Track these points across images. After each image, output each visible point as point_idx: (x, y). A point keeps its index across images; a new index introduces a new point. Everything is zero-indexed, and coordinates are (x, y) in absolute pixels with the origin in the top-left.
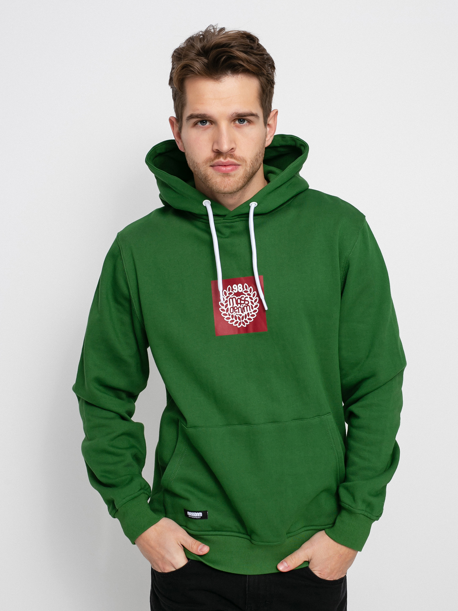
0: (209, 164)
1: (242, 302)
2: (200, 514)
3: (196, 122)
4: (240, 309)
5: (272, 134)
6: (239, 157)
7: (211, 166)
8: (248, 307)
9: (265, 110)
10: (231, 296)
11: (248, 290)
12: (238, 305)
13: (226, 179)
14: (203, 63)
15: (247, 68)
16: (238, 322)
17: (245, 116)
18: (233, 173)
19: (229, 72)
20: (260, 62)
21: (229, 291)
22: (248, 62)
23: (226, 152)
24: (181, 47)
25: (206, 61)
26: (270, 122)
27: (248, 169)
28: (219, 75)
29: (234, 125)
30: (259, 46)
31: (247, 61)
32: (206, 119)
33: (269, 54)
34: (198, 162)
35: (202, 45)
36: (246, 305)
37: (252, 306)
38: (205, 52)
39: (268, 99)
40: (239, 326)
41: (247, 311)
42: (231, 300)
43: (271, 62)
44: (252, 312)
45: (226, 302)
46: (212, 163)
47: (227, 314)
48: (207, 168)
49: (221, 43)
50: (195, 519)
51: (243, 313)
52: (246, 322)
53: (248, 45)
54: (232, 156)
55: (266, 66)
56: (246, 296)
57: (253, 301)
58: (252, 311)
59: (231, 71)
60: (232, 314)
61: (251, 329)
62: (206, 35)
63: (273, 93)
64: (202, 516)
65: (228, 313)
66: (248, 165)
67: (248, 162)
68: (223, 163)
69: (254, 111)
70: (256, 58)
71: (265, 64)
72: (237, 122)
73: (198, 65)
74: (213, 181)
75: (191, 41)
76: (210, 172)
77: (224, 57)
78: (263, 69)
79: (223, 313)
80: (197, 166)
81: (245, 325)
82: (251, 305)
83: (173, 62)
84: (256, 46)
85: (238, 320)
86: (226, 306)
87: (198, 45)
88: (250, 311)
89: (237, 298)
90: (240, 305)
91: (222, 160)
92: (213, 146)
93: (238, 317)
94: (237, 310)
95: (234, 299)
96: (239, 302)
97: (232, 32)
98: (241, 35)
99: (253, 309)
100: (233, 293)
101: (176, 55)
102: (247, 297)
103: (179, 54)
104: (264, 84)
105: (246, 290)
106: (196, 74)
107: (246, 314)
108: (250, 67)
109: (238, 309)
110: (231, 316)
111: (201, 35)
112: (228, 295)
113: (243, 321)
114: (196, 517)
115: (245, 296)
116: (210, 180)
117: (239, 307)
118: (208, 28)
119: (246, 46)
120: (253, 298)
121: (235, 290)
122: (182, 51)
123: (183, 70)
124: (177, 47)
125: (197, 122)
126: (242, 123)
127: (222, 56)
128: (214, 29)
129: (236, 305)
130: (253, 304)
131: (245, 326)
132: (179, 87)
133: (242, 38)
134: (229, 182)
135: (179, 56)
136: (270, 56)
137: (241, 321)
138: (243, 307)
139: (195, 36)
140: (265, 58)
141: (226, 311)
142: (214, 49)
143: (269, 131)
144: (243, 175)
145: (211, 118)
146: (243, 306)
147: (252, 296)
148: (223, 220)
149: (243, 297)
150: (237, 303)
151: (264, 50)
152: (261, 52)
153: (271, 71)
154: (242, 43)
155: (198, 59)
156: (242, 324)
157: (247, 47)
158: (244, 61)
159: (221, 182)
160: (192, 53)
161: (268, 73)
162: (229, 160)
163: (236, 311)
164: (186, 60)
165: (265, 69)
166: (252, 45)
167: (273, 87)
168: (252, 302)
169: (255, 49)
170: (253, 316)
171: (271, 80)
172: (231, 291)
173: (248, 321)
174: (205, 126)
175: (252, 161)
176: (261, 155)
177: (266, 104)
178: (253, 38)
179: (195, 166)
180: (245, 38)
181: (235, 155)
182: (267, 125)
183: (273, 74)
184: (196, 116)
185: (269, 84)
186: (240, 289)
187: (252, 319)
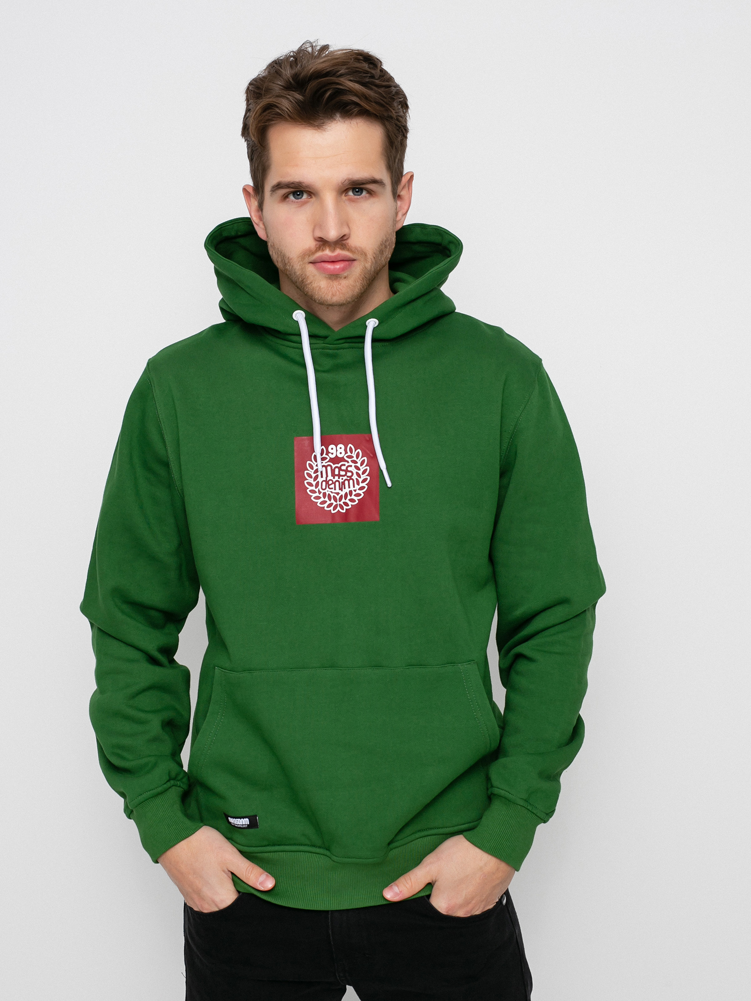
0: (307, 260)
1: (342, 473)
2: (246, 821)
3: (286, 195)
4: (337, 483)
5: (405, 211)
6: (356, 248)
7: (311, 263)
8: (351, 481)
9: (394, 172)
10: (324, 463)
11: (353, 455)
12: (334, 478)
13: (335, 284)
14: (296, 102)
15: (365, 109)
16: (332, 504)
17: (363, 184)
18: (345, 274)
19: (338, 115)
20: (386, 98)
21: (322, 454)
22: (366, 98)
23: (335, 240)
24: (260, 76)
25: (299, 97)
26: (402, 192)
27: (368, 265)
28: (321, 120)
29: (346, 198)
30: (384, 74)
32: (302, 189)
33: (399, 85)
34: (291, 256)
35: (293, 72)
36: (349, 478)
37: (358, 480)
38: (298, 83)
39: (399, 155)
40: (334, 510)
41: (349, 487)
42: (324, 469)
43: (402, 97)
44: (357, 490)
46: (313, 258)
48: (305, 266)
49: (323, 70)
50: (240, 828)
51: (342, 491)
52: (346, 504)
53: (367, 72)
54: (344, 247)
55: (396, 104)
56: (349, 464)
57: (360, 472)
58: (357, 487)
59: (341, 113)
60: (324, 491)
61: (353, 516)
62: (298, 57)
63: (407, 145)
64: (248, 823)
65: (318, 489)
66: (369, 260)
67: (368, 255)
68: (330, 257)
69: (377, 176)
70: (379, 93)
71: (394, 101)
72: (351, 193)
73: (288, 104)
74: (315, 285)
75: (276, 67)
76: (310, 271)
77: (329, 93)
78: (391, 109)
79: (311, 488)
80: (289, 262)
82: (356, 479)
83: (247, 100)
84: (379, 73)
85: (332, 501)
86: (316, 477)
87: (288, 73)
88: (354, 487)
89: (334, 466)
90: (337, 477)
91: (328, 252)
92: (314, 231)
93: (334, 496)
94: (332, 486)
95: (329, 468)
96: (337, 473)
97: (340, 52)
98: (356, 56)
99: (358, 484)
100: (329, 458)
101: (252, 89)
102: (351, 466)
103: (258, 88)
104: (392, 133)
105: (351, 454)
106: (285, 119)
107: (346, 493)
108: (370, 107)
109: (334, 483)
110: (322, 494)
111: (292, 57)
113: (341, 503)
114: (241, 826)
115: (347, 464)
116: (309, 284)
117: (337, 481)
118: (302, 45)
119: (364, 73)
120: (361, 468)
121: (332, 454)
122: (262, 83)
123: (265, 114)
124: (254, 77)
125: (288, 193)
126: (359, 195)
127: (326, 91)
128: (312, 46)
129: (332, 478)
130: (360, 477)
131: (344, 511)
132: (259, 140)
133: (356, 61)
134: (339, 287)
135: (258, 91)
136: (400, 88)
137: (338, 503)
138: (343, 481)
139: (282, 58)
140: (394, 93)
141: (314, 485)
142: (314, 79)
143: (401, 207)
144: (361, 275)
145: (309, 188)
146: (342, 479)
147: (358, 465)
148: (323, 343)
149: (344, 465)
150: (333, 475)
151: (391, 79)
152: (388, 83)
153: (403, 111)
154: (358, 69)
155: (289, 95)
156: (338, 508)
157: (365, 75)
158: (362, 97)
159: (326, 288)
160: (278, 86)
161: (398, 116)
162: (339, 252)
163: (330, 487)
164: (269, 97)
165: (394, 110)
166: (373, 72)
167: (406, 138)
168: (358, 474)
169: (376, 78)
170: (358, 495)
171: (403, 126)
172: (324, 455)
173: (350, 503)
174: (300, 200)
175: (374, 253)
176: (388, 243)
177: (395, 164)
178: (374, 60)
179: (287, 262)
180: (362, 62)
181: (349, 244)
182: (396, 197)
183: (405, 116)
184: (286, 185)
185: (399, 132)
186: (341, 453)
187: (355, 501)
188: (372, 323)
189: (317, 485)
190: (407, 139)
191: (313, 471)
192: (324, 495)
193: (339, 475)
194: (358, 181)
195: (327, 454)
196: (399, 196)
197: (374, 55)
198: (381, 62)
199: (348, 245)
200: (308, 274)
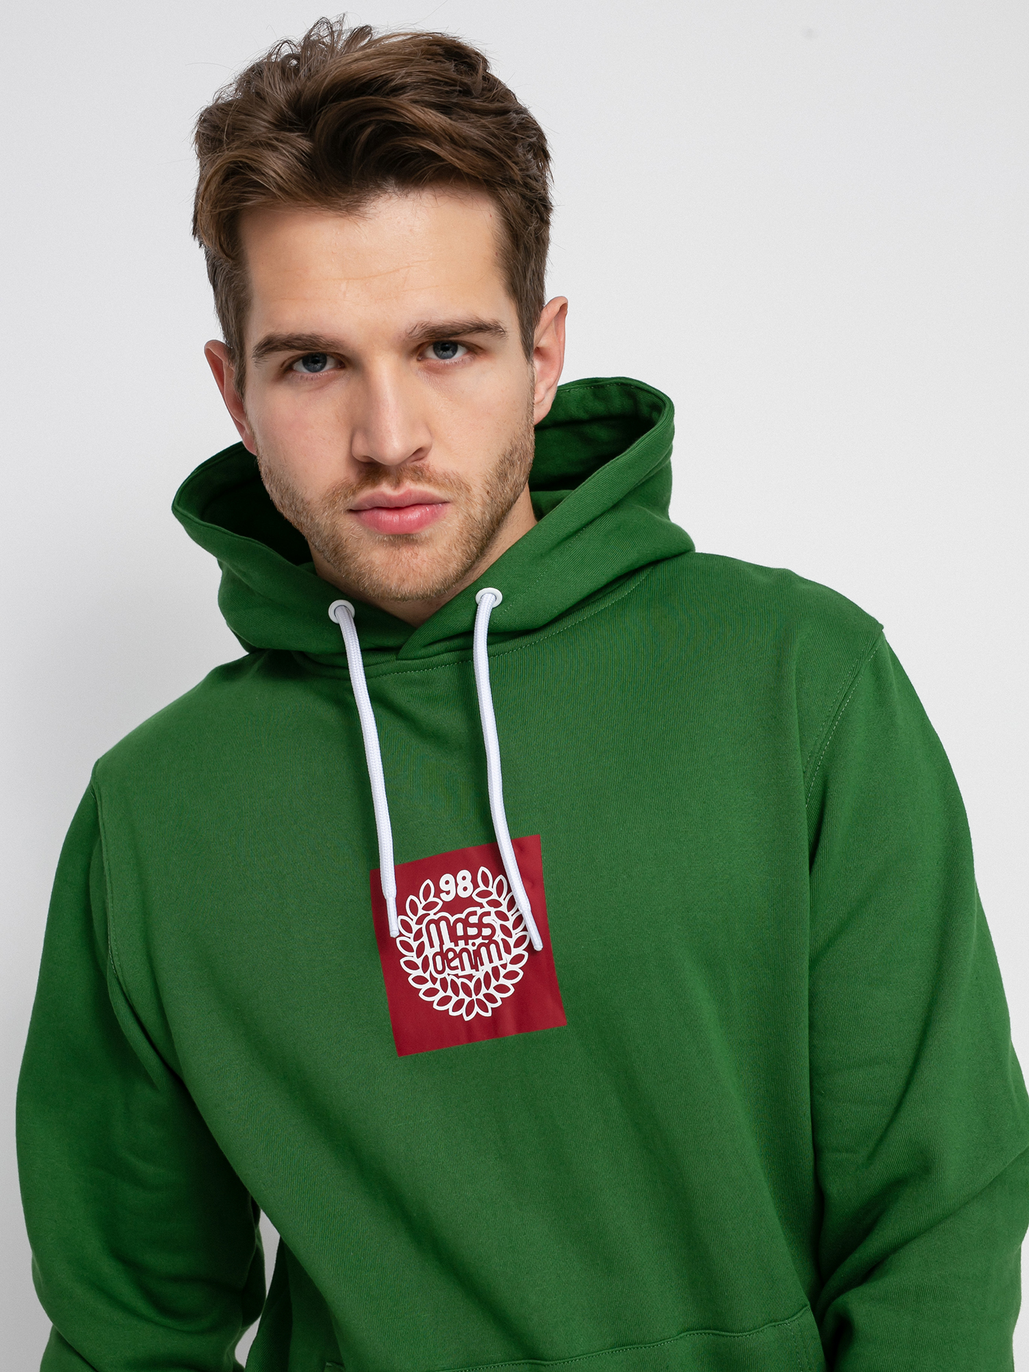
0: (342, 505)
1: (472, 931)
3: (287, 364)
4: (465, 955)
5: (552, 380)
6: (446, 476)
7: (351, 511)
8: (493, 947)
9: (524, 301)
10: (432, 915)
11: (490, 889)
12: (457, 945)
13: (406, 553)
14: (294, 155)
16: (462, 1001)
17: (456, 334)
18: (426, 532)
19: (392, 181)
20: (497, 138)
21: (426, 896)
22: (456, 141)
23: (398, 462)
24: (220, 101)
25: (305, 144)
26: (543, 340)
27: (477, 511)
28: (354, 193)
29: (419, 366)
30: (492, 83)
31: (453, 141)
32: (322, 351)
33: (526, 110)
34: (308, 497)
35: (292, 87)
36: (487, 941)
37: (505, 942)
38: (300, 114)
39: (532, 264)
40: (468, 1015)
41: (491, 961)
42: (433, 927)
43: (535, 134)
44: (508, 964)
45: (418, 935)
46: (352, 502)
47: (427, 975)
48: (338, 519)
49: (354, 81)
51: (477, 970)
52: (491, 998)
53: (453, 83)
54: (420, 474)
55: (520, 151)
56: (483, 910)
57: (509, 924)
58: (507, 958)
59: (397, 176)
60: (442, 976)
61: (509, 1021)
62: (304, 56)
63: (548, 239)
65: (428, 972)
66: (477, 500)
67: (473, 489)
68: (389, 499)
69: (487, 315)
70: (484, 126)
71: (516, 143)
72: (431, 354)
73: (277, 161)
74: (362, 559)
75: (254, 77)
76: (349, 527)
77: (369, 130)
78: (509, 162)
79: (414, 973)
80: (305, 509)
81: (487, 1011)
82: (503, 940)
84: (480, 84)
85: (462, 995)
86: (421, 950)
87: (279, 93)
88: (500, 958)
89: (452, 919)
90: (463, 941)
91: (386, 489)
92: (351, 443)
93: (463, 983)
94: (456, 963)
95: (443, 924)
96: (460, 932)
97: (394, 40)
98: (427, 47)
99: (508, 951)
100: (441, 903)
102: (488, 914)
104: (515, 215)
105: (486, 889)
106: (274, 196)
107: (487, 972)
108: (462, 160)
109: (458, 956)
110: (438, 982)
112: (421, 912)
113: (481, 996)
115: (479, 911)
116: (349, 557)
117: (464, 950)
118: (312, 30)
119: (446, 84)
120: (509, 914)
121: (448, 893)
123: (227, 185)
125: (291, 360)
126: (449, 357)
127: (363, 127)
128: (332, 33)
129: (452, 945)
130: (511, 936)
131: (489, 1014)
132: (221, 246)
133: (430, 57)
134: (415, 561)
135: (214, 135)
136: (528, 114)
137: (474, 997)
138: (475, 948)
140: (515, 125)
141: (420, 966)
142: (333, 101)
143: (542, 372)
144: (461, 533)
145: (337, 348)
146: (474, 944)
147: (504, 908)
148: (397, 659)
149: (474, 913)
150: (454, 938)
151: (507, 95)
152: (500, 105)
153: (538, 166)
154: (431, 76)
155: (277, 140)
156: (477, 1009)
157: (447, 89)
158: (442, 139)
159: (387, 564)
160: (258, 121)
161: (529, 176)
162: (410, 487)
163: (453, 964)
164: (237, 148)
165: (516, 163)
166: (466, 81)
168: (504, 929)
169: (475, 95)
170: (511, 975)
172: (431, 899)
173: (498, 996)
174: (317, 374)
175: (487, 483)
176: (516, 457)
177: (526, 282)
178: (470, 57)
179: (301, 509)
180: (441, 58)
181: (431, 468)
182: (532, 353)
183: (543, 175)
184: (284, 344)
185: (532, 212)
186: (465, 889)
187: (509, 990)
188: (489, 599)
189: (425, 966)
190: (551, 227)
191: (412, 936)
192: (444, 982)
193: (466, 938)
194: (444, 327)
195: (437, 895)
196: (539, 352)
197: (469, 45)
198: (485, 61)
199: (428, 470)
200: (345, 535)
